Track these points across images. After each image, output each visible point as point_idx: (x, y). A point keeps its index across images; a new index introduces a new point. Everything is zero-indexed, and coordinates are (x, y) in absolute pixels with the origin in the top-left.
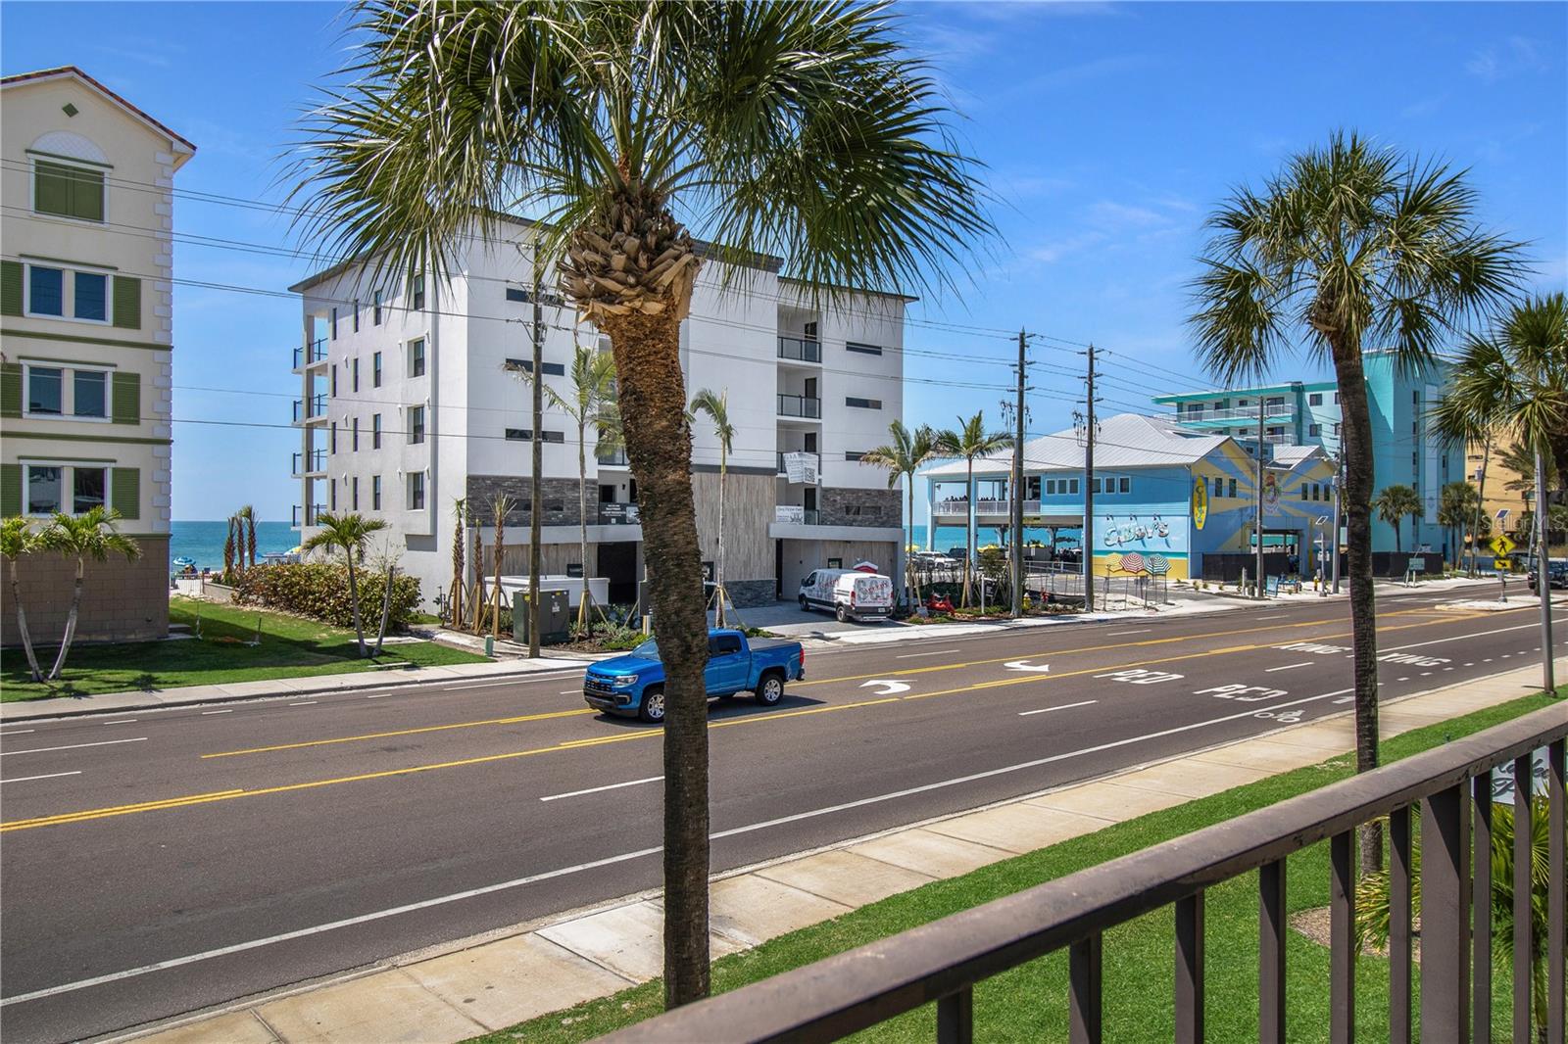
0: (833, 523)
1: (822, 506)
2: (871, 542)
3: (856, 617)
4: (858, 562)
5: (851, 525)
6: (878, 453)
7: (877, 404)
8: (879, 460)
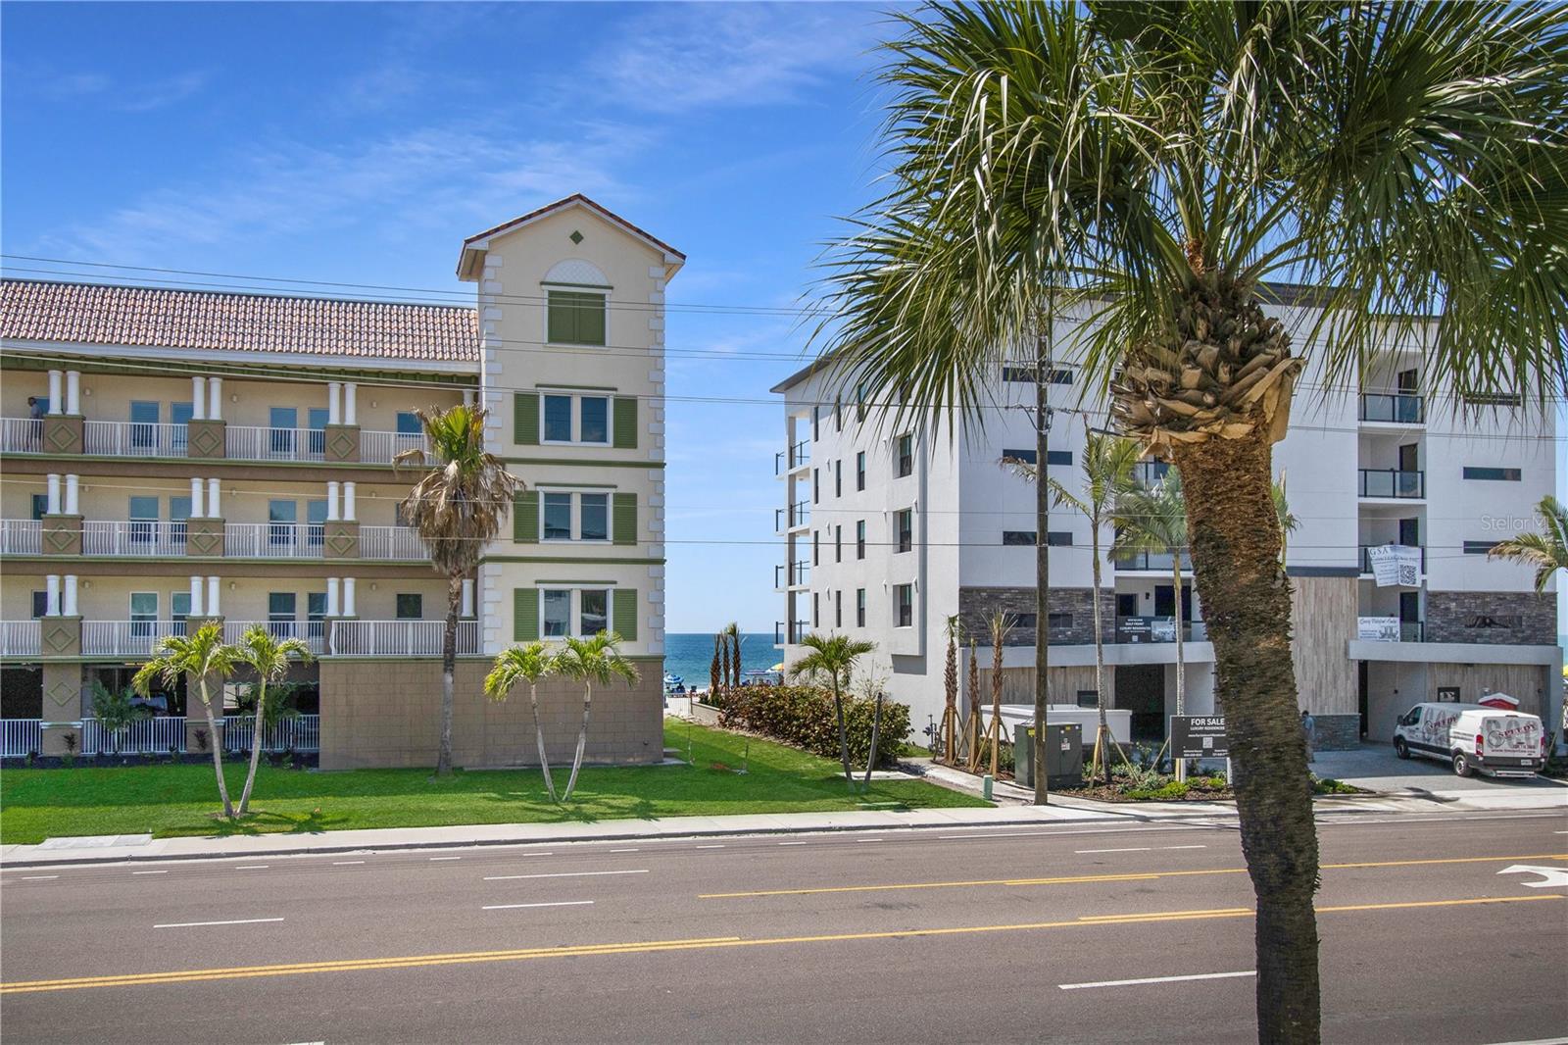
0: (1445, 640)
1: (1428, 616)
2: (1506, 665)
3: (1480, 770)
4: (1486, 694)
5: (1474, 642)
6: (1517, 543)
7: (1516, 475)
8: (1519, 552)
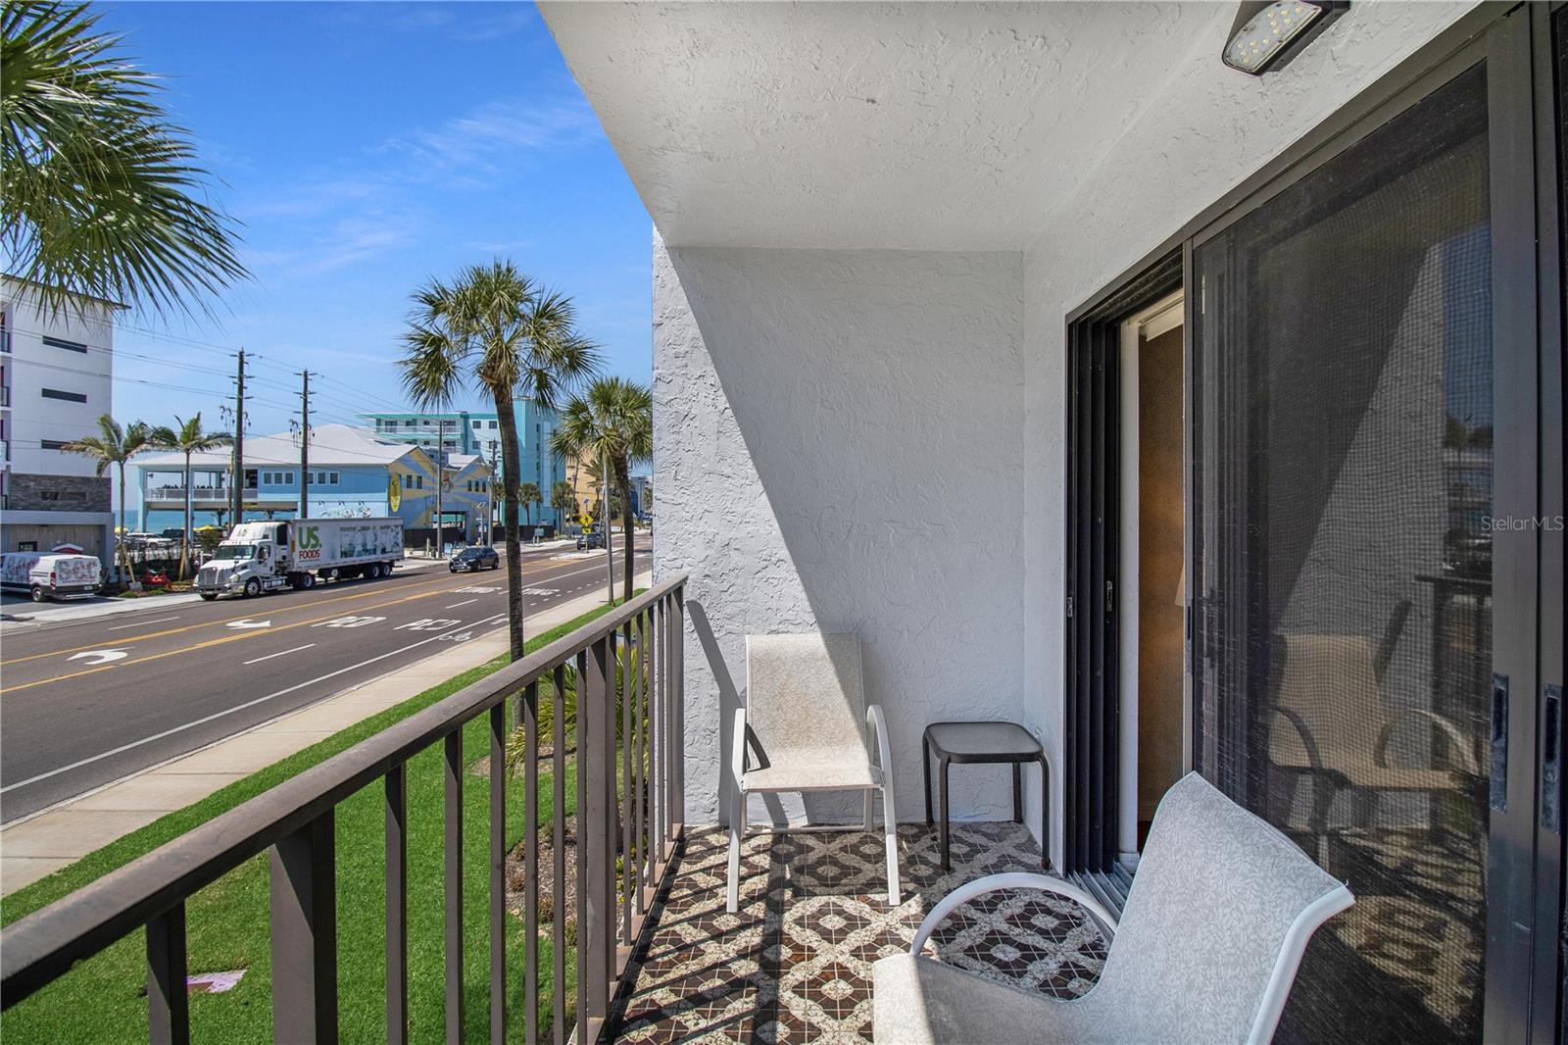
0: (25, 508)
1: (10, 491)
2: (74, 525)
3: (54, 596)
4: (58, 545)
5: (49, 510)
6: (83, 443)
7: (81, 398)
8: (84, 450)
